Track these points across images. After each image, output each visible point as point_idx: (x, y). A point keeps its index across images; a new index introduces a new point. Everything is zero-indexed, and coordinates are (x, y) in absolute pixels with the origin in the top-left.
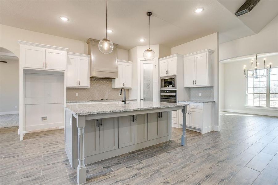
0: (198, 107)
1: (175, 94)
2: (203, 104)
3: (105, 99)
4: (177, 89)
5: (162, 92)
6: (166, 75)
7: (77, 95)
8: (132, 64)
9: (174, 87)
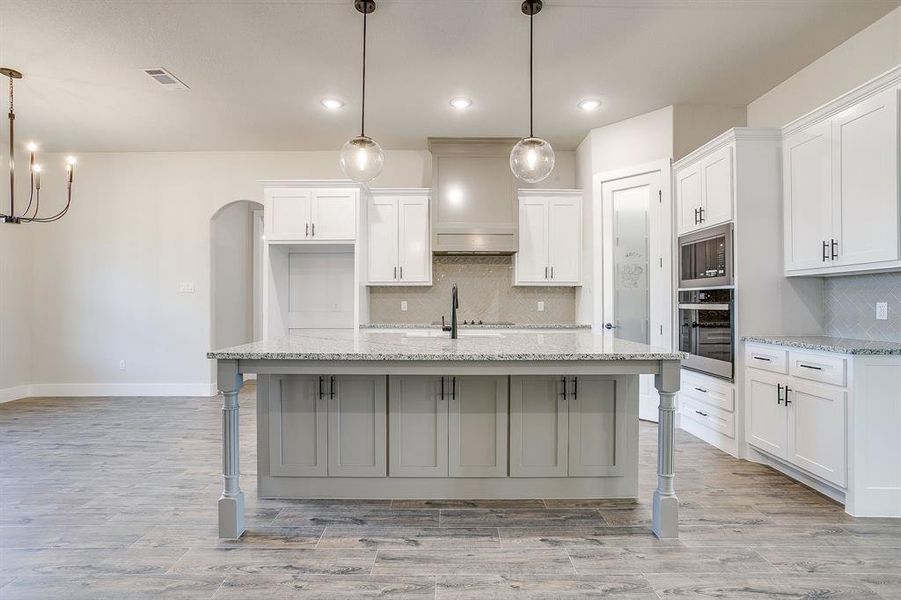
0: (826, 375)
1: (725, 307)
2: (850, 358)
3: (477, 321)
4: (735, 287)
5: (685, 297)
6: (699, 226)
7: (404, 305)
8: (581, 198)
9: (723, 275)
